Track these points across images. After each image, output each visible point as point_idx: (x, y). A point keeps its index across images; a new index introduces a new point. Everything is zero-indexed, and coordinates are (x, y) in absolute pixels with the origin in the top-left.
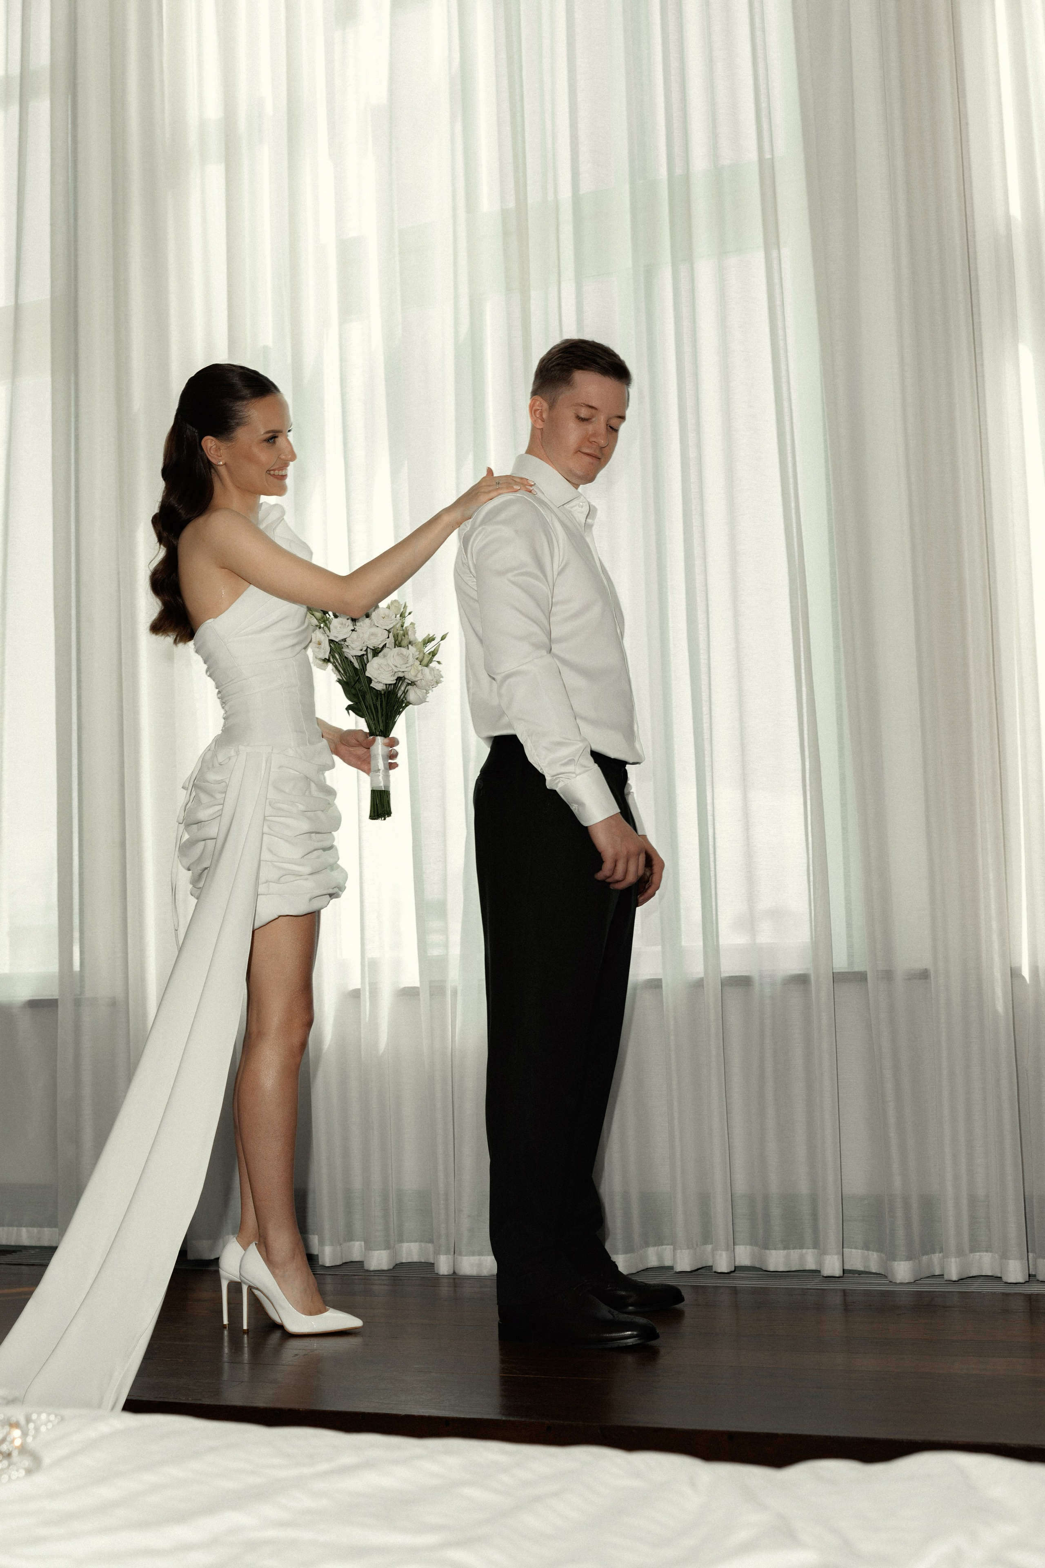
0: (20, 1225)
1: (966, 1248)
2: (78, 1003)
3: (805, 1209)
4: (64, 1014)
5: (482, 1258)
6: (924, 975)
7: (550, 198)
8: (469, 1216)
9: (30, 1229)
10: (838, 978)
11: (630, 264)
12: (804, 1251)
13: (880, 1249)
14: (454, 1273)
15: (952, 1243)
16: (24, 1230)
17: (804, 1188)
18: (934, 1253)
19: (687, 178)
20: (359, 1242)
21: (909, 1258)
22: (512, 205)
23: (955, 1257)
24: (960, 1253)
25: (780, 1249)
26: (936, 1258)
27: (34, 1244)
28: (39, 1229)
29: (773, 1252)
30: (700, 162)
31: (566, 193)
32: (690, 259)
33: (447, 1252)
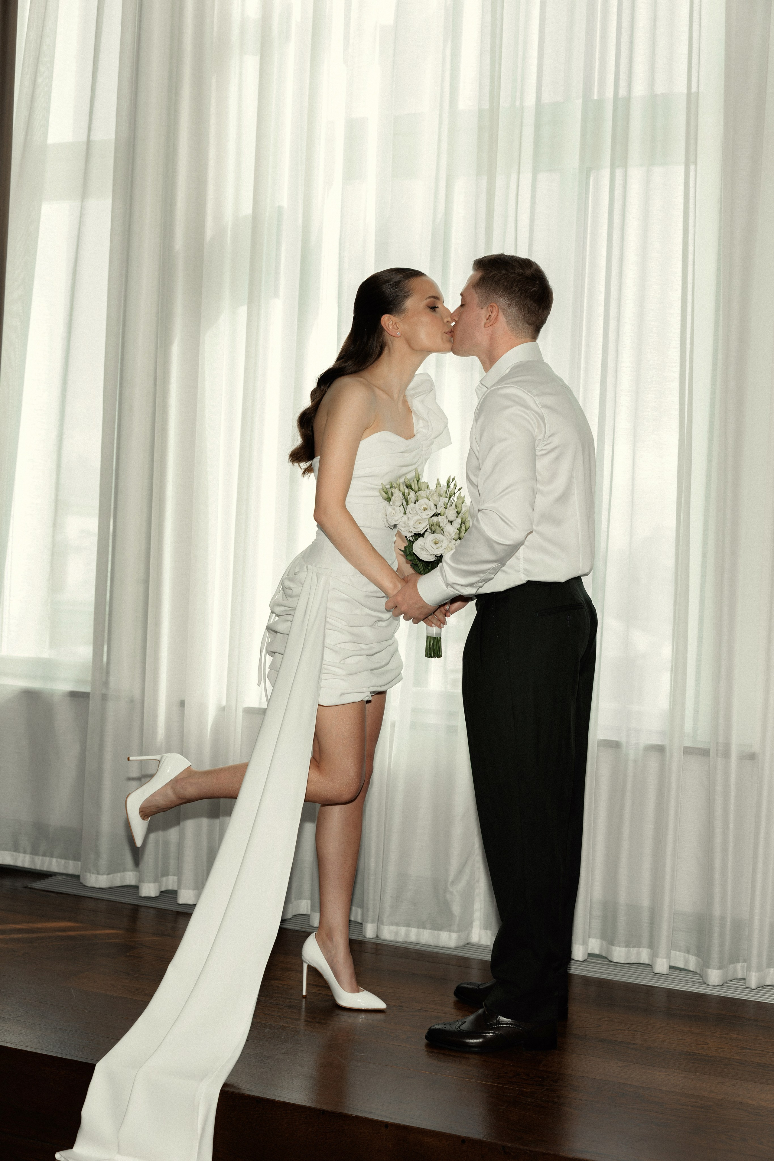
0: (52, 856)
1: (764, 962)
2: (104, 698)
3: (645, 917)
4: (93, 704)
5: (399, 928)
6: (752, 757)
7: (518, 104)
8: (391, 897)
9: (59, 860)
10: (688, 751)
11: (577, 165)
12: (641, 949)
13: (698, 955)
14: (377, 936)
15: (754, 961)
16: (54, 860)
17: (645, 902)
18: (739, 962)
19: (628, 99)
20: (306, 901)
21: (720, 968)
22: (486, 106)
23: (756, 972)
24: (759, 969)
25: (623, 947)
26: (739, 966)
27: (61, 871)
28: (65, 860)
29: (618, 948)
30: (639, 89)
31: (530, 100)
32: (625, 165)
33: (373, 922)
